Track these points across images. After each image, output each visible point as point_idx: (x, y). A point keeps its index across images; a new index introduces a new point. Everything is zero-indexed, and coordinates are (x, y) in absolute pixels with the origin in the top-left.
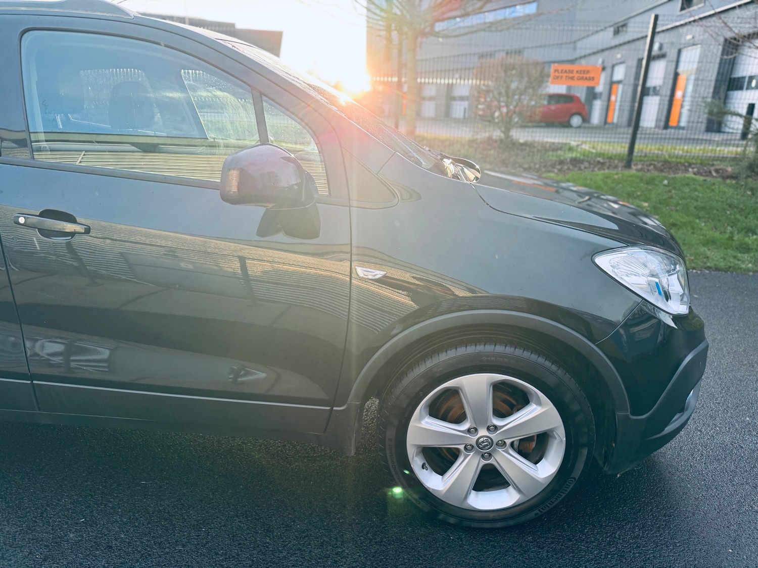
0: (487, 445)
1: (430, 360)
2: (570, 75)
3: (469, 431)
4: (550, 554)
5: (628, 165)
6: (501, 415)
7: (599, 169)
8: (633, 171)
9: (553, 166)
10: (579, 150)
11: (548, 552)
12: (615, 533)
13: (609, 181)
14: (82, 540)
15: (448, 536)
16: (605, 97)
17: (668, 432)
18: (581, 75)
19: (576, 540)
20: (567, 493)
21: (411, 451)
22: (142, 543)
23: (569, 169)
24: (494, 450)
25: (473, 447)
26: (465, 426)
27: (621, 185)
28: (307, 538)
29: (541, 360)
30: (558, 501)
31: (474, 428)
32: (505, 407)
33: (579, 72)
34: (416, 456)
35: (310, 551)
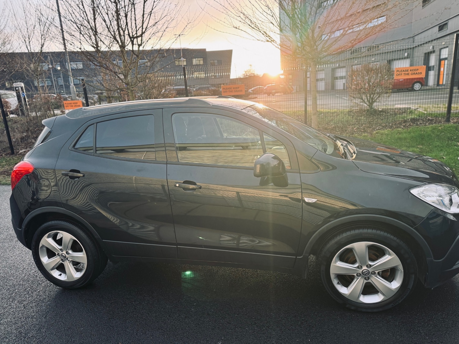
0: (367, 273)
1: (339, 236)
2: (407, 73)
3: (358, 267)
4: (400, 324)
5: (448, 120)
6: (373, 260)
7: (429, 124)
8: (451, 124)
9: (400, 124)
10: (416, 112)
11: (399, 322)
12: (433, 316)
13: (436, 131)
14: (197, 311)
15: (351, 315)
16: (436, 68)
17: (455, 268)
18: (413, 72)
19: (413, 318)
20: (406, 295)
21: (332, 276)
22: (221, 313)
23: (410, 125)
24: (370, 276)
25: (360, 274)
26: (356, 265)
27: (443, 133)
28: (288, 314)
29: (389, 235)
30: (402, 300)
31: (361, 266)
32: (374, 257)
33: (412, 70)
34: (334, 279)
35: (291, 319)
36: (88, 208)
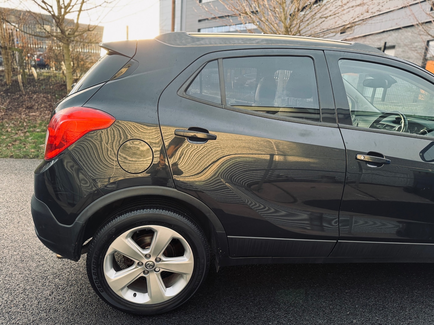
36: (216, 186)
